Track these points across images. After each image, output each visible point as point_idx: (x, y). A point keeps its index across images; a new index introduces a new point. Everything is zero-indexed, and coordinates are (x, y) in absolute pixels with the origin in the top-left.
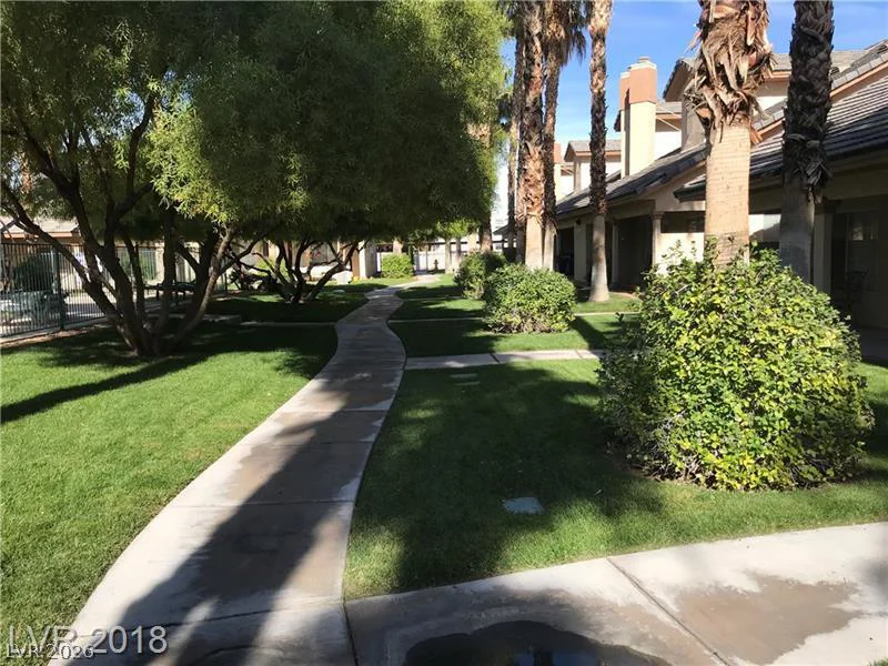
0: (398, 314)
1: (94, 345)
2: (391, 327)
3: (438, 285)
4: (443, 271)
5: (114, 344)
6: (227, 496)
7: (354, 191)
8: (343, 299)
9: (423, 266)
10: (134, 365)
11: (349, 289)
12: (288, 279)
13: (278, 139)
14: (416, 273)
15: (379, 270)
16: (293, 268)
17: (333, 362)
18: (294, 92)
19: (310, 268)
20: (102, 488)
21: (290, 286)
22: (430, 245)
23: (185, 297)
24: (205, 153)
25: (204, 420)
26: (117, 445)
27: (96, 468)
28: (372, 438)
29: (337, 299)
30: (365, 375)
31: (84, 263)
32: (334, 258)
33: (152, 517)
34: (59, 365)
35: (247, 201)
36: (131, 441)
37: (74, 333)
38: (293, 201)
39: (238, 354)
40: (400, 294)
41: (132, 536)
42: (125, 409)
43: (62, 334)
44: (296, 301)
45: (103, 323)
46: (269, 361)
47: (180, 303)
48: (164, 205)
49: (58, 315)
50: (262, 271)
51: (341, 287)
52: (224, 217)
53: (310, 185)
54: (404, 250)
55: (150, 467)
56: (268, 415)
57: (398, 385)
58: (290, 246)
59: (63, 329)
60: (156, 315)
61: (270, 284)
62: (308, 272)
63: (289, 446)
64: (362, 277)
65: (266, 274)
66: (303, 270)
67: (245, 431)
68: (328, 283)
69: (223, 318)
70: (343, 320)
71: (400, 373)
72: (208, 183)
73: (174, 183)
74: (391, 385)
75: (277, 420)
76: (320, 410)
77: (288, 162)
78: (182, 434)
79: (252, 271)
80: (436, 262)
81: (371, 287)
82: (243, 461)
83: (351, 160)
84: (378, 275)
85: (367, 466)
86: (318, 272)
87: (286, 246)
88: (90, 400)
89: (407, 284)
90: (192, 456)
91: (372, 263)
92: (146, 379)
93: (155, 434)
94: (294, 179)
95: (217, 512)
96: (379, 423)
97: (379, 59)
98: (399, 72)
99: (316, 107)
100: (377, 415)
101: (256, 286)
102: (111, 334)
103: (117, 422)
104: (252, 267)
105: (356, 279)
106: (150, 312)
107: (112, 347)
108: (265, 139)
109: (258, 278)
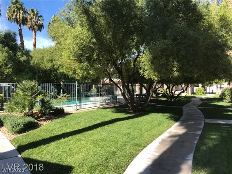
0: (201, 105)
1: (123, 108)
2: (199, 109)
3: (214, 97)
4: (215, 93)
5: (127, 108)
6: (156, 152)
7: (192, 71)
8: (184, 100)
9: (208, 91)
10: (132, 114)
11: (186, 97)
12: (169, 94)
13: (171, 59)
14: (206, 93)
15: (194, 92)
16: (171, 91)
17: (182, 118)
18: (176, 47)
19: (175, 91)
20: (126, 144)
21: (169, 96)
22: (210, 85)
23: (143, 98)
24: (152, 63)
25: (149, 130)
26: (129, 134)
27: (125, 139)
28: (196, 142)
29: (182, 100)
30: (192, 123)
31: (122, 89)
32: (182, 89)
33: (138, 154)
34: (116, 113)
35: (162, 75)
36: (132, 134)
37: (118, 105)
38: (174, 75)
39: (157, 113)
40: (201, 99)
41: (133, 158)
42: (130, 125)
43: (116, 105)
44: (171, 100)
45: (124, 103)
46: (165, 116)
47: (142, 99)
48: (142, 76)
49: (115, 101)
50: (162, 92)
51: (183, 97)
52: (156, 79)
53: (179, 70)
54: (202, 87)
55: (137, 141)
56: (165, 131)
57: (203, 127)
58: (170, 85)
59: (116, 104)
60: (137, 102)
61: (164, 95)
62: (175, 93)
63: (172, 141)
64: (189, 94)
65: (163, 93)
66: (173, 92)
67: (160, 135)
68: (180, 96)
69: (152, 104)
70: (185, 106)
71: (203, 123)
72: (153, 70)
73: (144, 70)
74: (200, 126)
75: (168, 133)
76: (179, 132)
77: (173, 65)
78: (144, 133)
79: (159, 92)
80: (213, 90)
81: (192, 97)
82: (159, 143)
83: (191, 63)
84: (194, 94)
85: (195, 150)
86: (177, 93)
87: (169, 85)
88: (123, 122)
89: (203, 96)
90: (147, 139)
91: (192, 90)
92: (135, 118)
93: (138, 132)
94: (175, 69)
95: (154, 156)
96: (198, 138)
97: (200, 36)
98: (205, 39)
99: (182, 50)
100: (197, 135)
101: (160, 95)
102: (126, 106)
103: (129, 128)
104: (159, 91)
105: (187, 95)
106: (136, 101)
107: (127, 109)
108: (168, 59)
109: (161, 93)
